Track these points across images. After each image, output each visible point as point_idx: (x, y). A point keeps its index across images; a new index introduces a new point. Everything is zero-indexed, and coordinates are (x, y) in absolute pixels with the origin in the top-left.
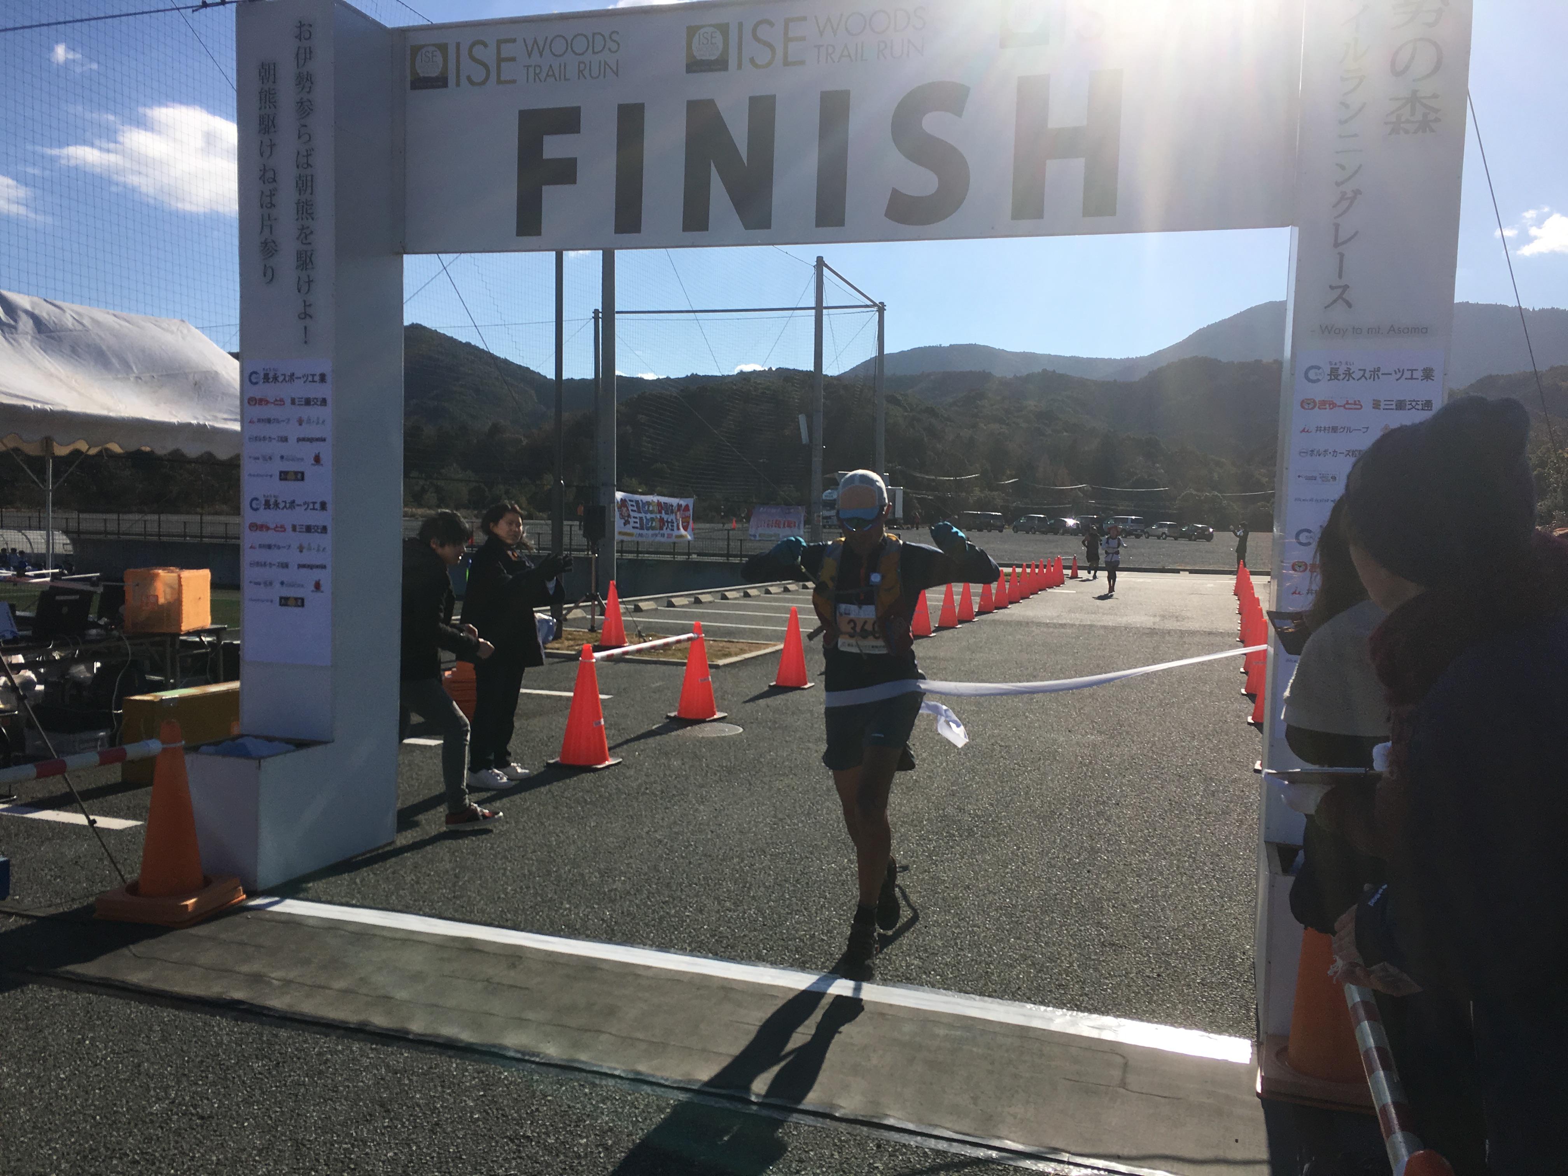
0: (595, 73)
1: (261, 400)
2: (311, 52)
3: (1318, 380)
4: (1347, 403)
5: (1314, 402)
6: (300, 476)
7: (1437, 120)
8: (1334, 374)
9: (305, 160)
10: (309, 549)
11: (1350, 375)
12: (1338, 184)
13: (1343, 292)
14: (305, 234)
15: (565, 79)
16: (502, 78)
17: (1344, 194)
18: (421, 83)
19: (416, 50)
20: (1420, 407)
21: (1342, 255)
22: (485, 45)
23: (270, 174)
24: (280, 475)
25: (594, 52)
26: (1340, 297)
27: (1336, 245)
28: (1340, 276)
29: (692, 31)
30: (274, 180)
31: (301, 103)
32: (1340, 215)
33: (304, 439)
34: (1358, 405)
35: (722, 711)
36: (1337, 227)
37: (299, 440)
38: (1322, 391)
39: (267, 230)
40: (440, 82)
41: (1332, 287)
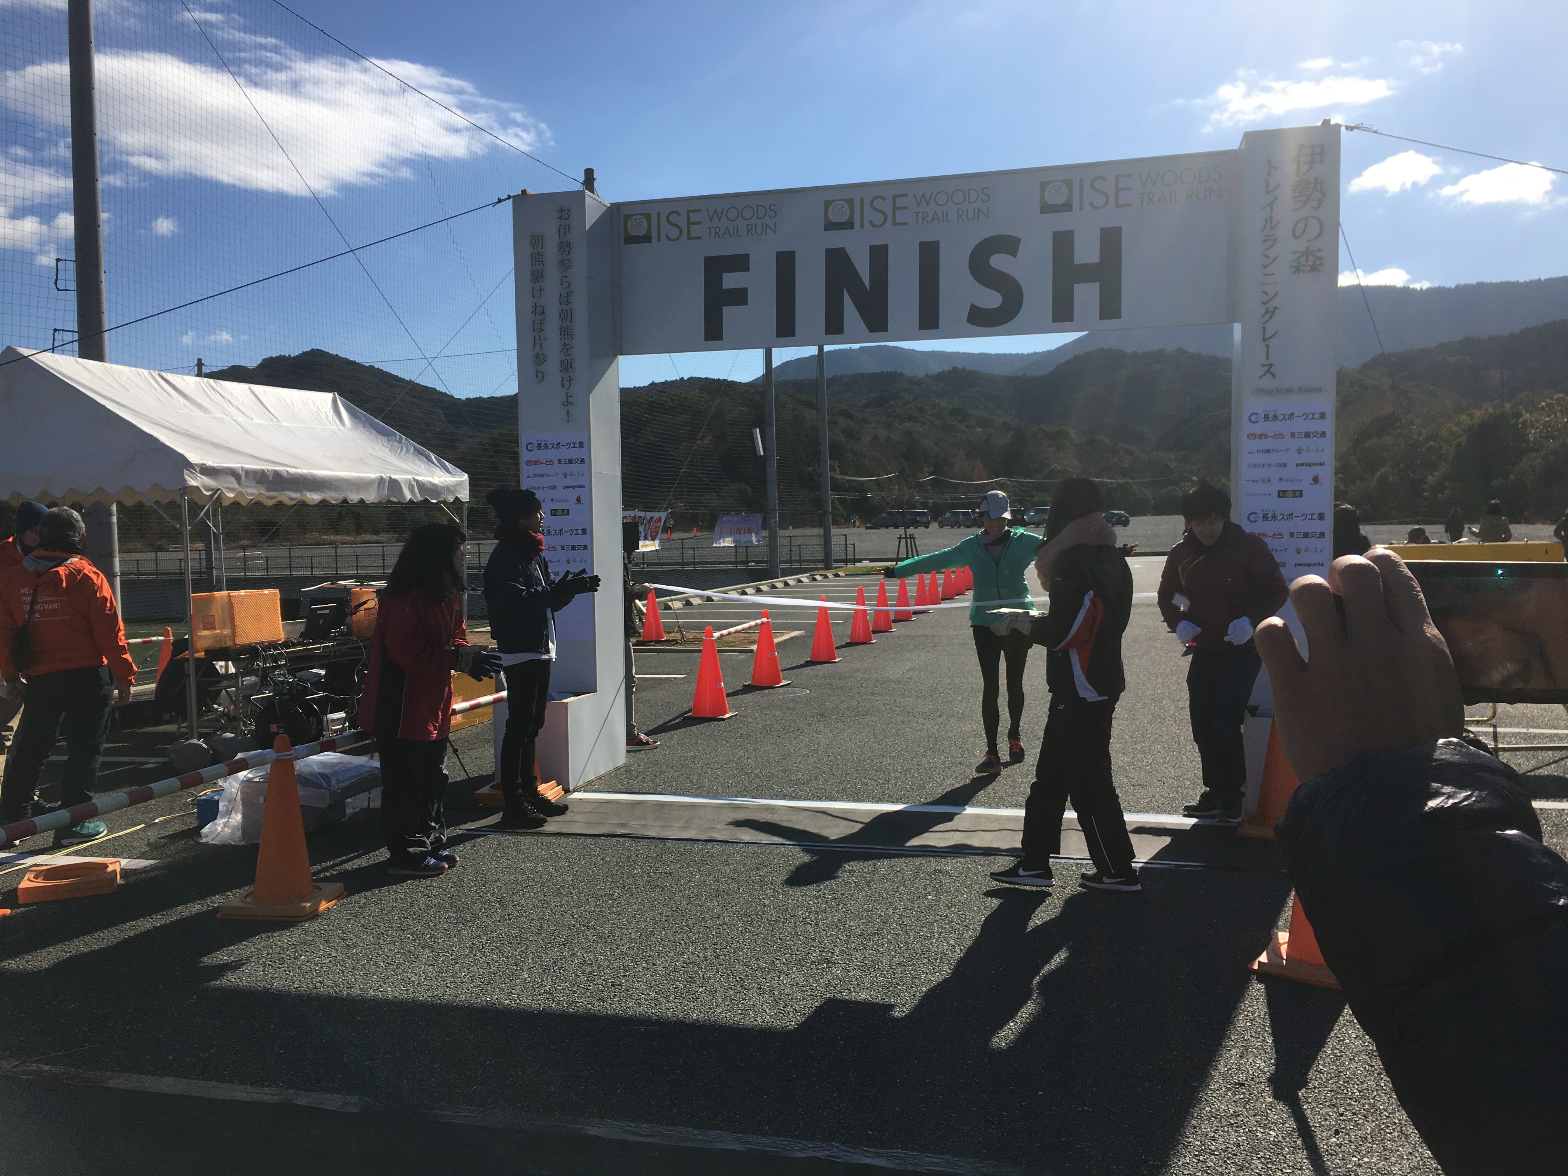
0: (759, 232)
1: (536, 462)
2: (569, 228)
3: (1257, 422)
4: (1275, 435)
5: (1256, 435)
6: (565, 512)
7: (1321, 266)
8: (1266, 417)
9: (565, 299)
10: (574, 561)
11: (1276, 418)
12: (1264, 303)
13: (1270, 368)
14: (566, 348)
15: (737, 236)
16: (692, 236)
17: (1268, 309)
18: (630, 240)
19: (627, 217)
20: (1319, 435)
21: (1268, 347)
22: (679, 214)
23: (540, 309)
24: (552, 512)
25: (758, 218)
26: (1268, 371)
27: (1264, 340)
28: (1267, 358)
29: (828, 204)
30: (543, 313)
31: (562, 261)
32: (1266, 322)
33: (568, 487)
34: (1281, 436)
35: (785, 679)
36: (1264, 328)
37: (565, 487)
38: (1261, 427)
39: (538, 347)
40: (647, 239)
41: (1263, 366)
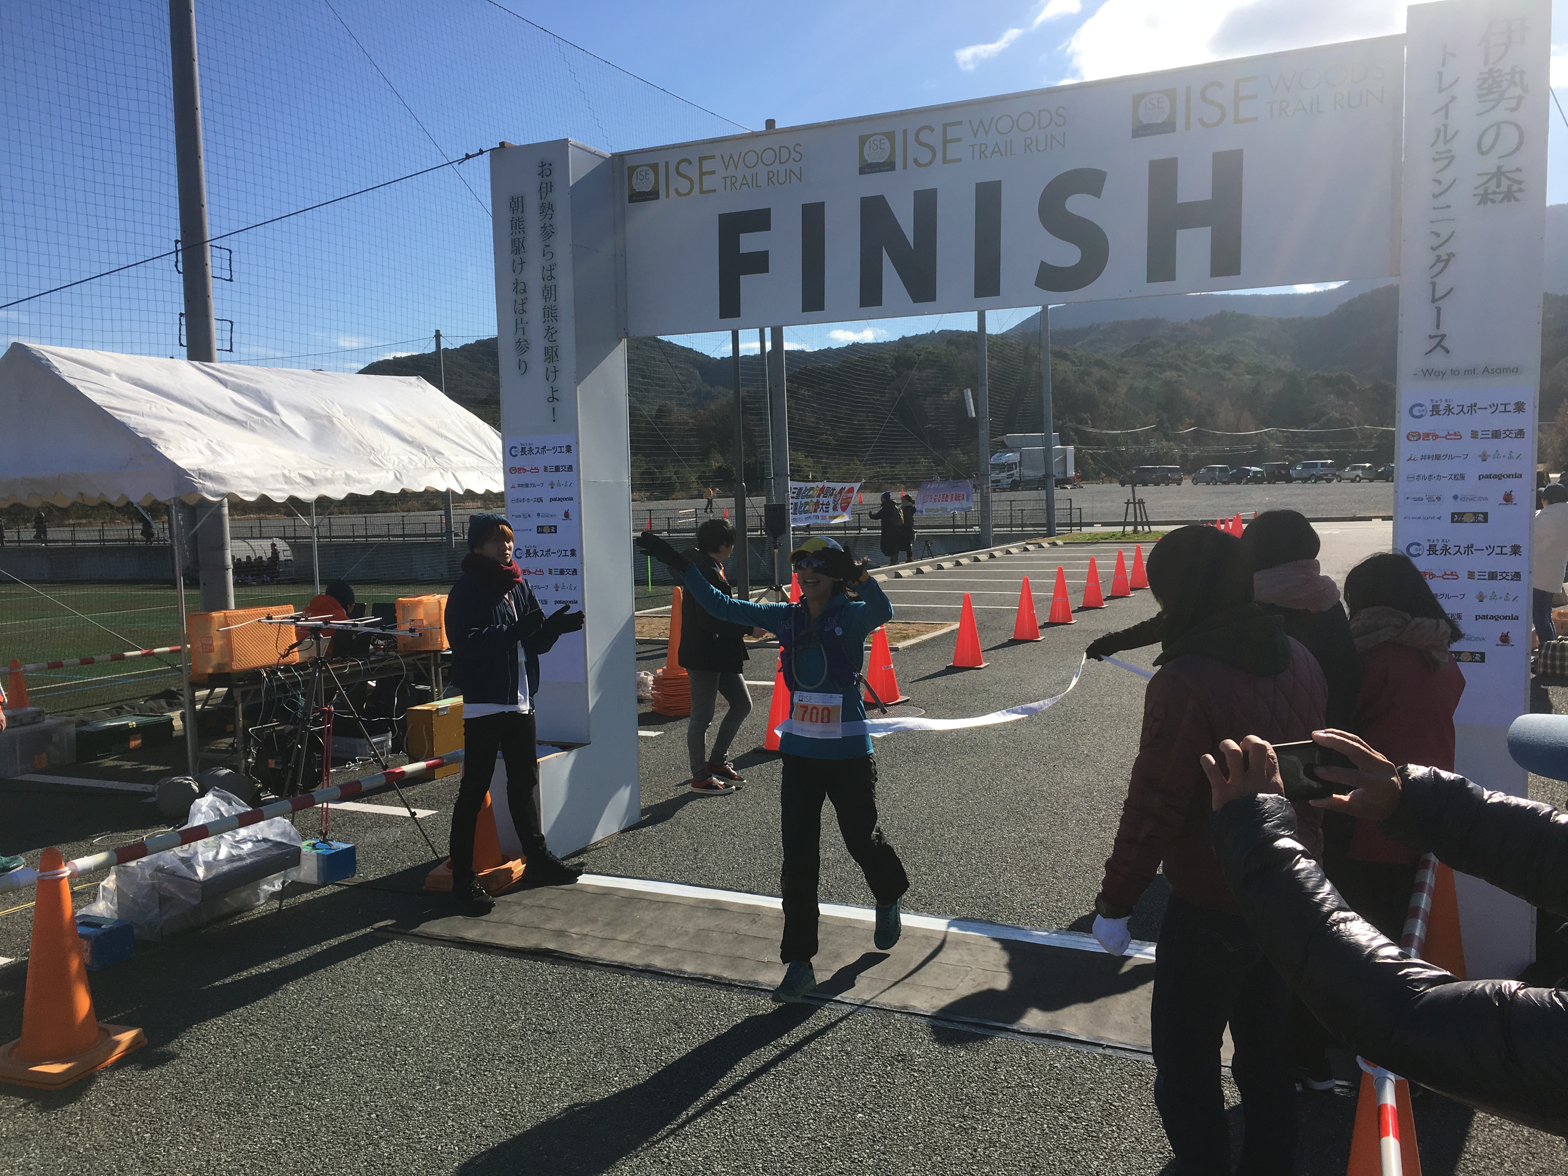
0: (782, 180)
1: (520, 469)
2: (551, 186)
6: (553, 529)
7: (1520, 190)
8: (1435, 410)
9: (549, 274)
10: (563, 588)
11: (1450, 410)
12: (1433, 249)
13: (1441, 341)
14: (550, 333)
15: (757, 186)
16: (704, 189)
17: (1439, 257)
18: (638, 197)
19: (632, 170)
20: (1513, 435)
21: (1439, 309)
22: (690, 163)
23: (521, 286)
24: (538, 529)
25: (780, 163)
26: (1439, 344)
27: (1434, 300)
28: (1438, 326)
29: (863, 140)
30: (525, 291)
31: (544, 227)
32: (1436, 275)
33: (555, 500)
36: (1434, 284)
37: (552, 500)
38: (1428, 424)
39: (520, 332)
40: (653, 195)
41: (1431, 337)
